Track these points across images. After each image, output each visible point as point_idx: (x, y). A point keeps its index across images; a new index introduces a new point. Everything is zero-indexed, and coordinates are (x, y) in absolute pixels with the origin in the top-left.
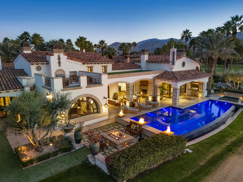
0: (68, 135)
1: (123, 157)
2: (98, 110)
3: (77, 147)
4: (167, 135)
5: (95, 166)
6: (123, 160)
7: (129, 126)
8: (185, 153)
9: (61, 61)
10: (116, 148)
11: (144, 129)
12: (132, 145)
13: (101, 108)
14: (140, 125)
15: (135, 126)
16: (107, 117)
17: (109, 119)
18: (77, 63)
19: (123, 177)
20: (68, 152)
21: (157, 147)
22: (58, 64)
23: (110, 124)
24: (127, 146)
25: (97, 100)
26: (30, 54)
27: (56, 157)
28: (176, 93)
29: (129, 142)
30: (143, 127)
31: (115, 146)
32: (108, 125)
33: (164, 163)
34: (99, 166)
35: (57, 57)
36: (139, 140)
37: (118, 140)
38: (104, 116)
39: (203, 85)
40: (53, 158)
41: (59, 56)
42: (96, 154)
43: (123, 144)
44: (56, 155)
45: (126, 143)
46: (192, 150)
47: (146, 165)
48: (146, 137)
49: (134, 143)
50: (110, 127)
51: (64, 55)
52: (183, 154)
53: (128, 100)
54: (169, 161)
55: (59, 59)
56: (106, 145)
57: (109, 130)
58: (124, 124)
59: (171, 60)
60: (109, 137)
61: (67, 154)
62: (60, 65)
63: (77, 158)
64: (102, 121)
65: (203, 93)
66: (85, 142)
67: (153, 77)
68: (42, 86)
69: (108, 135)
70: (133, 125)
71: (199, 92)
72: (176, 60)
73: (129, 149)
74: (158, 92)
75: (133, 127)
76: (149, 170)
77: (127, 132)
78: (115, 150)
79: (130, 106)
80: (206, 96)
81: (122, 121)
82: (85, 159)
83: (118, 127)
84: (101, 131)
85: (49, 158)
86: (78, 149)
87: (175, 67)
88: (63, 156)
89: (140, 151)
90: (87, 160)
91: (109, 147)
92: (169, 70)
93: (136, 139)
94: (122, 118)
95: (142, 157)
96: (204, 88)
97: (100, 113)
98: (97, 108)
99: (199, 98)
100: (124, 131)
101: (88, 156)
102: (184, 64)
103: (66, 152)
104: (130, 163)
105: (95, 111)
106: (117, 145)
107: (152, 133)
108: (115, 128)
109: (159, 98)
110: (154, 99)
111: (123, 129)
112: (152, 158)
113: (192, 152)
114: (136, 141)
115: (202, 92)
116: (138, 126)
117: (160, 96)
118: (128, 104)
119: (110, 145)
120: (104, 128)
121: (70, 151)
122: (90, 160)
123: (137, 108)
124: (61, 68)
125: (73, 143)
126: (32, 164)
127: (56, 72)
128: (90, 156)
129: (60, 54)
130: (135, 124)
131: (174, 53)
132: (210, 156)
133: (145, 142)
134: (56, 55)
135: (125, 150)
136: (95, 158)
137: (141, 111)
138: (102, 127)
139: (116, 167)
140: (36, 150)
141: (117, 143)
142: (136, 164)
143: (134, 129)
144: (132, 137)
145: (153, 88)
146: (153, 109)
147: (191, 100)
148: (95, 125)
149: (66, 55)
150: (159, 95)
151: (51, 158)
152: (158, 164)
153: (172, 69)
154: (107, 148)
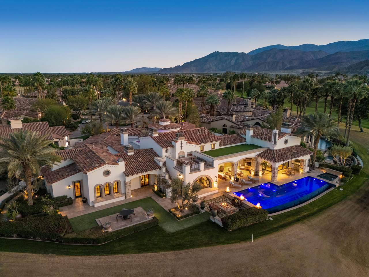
0: (195, 203)
1: (230, 219)
2: (210, 185)
3: (203, 211)
4: (257, 208)
5: (214, 223)
6: (230, 220)
7: (233, 200)
8: (267, 220)
9: (183, 145)
10: (225, 214)
11: (243, 203)
12: (235, 212)
13: (213, 184)
14: (241, 201)
15: (238, 200)
16: (217, 191)
17: (218, 193)
18: (193, 145)
19: (230, 228)
20: (198, 214)
21: (249, 215)
22: (180, 148)
23: (220, 197)
24: (232, 213)
25: (210, 179)
26: (157, 136)
27: (192, 216)
28: (275, 171)
29: (233, 211)
30: (243, 202)
31: (225, 213)
32: (218, 197)
33: (253, 224)
34: (217, 223)
35: (180, 143)
36: (240, 210)
37: (227, 209)
38: (215, 190)
39: (303, 162)
40: (191, 216)
41: (181, 142)
42: (215, 216)
43: (229, 212)
44: (192, 215)
45: (231, 211)
46: (273, 218)
47: (242, 223)
48: (244, 209)
49: (236, 212)
50: (220, 199)
51: (185, 140)
52: (265, 220)
53: (233, 176)
54: (256, 224)
55: (181, 144)
56: (219, 212)
57: (220, 202)
58: (230, 198)
59: (273, 139)
60: (220, 207)
61: (198, 215)
62: (181, 148)
63: (204, 218)
64: (213, 194)
65: (304, 169)
66: (206, 209)
67: (256, 155)
68: (174, 168)
69: (220, 205)
70: (236, 200)
71: (300, 168)
72: (278, 140)
73: (233, 215)
74: (260, 167)
75: (236, 201)
76: (244, 227)
77: (232, 204)
78: (225, 215)
79: (234, 180)
80: (307, 172)
81: (229, 196)
82: (209, 218)
83: (225, 200)
84: (214, 202)
85: (189, 216)
86: (203, 213)
87: (276, 146)
88: (195, 216)
89: (239, 216)
90: (210, 219)
91: (221, 213)
92: (271, 148)
93: (238, 209)
94: (228, 194)
95: (240, 220)
96: (304, 164)
97: (211, 188)
98: (210, 184)
99: (300, 173)
100: (230, 203)
101: (210, 217)
102: (286, 142)
103: (197, 214)
104: (233, 222)
105: (208, 186)
106: (226, 212)
107: (248, 206)
108: (223, 200)
109: (260, 173)
110: (257, 174)
111: (229, 201)
112: (245, 221)
113: (272, 219)
114: (238, 211)
115: (302, 168)
116: (239, 201)
117: (262, 171)
118: (233, 179)
119: (222, 212)
120: (216, 200)
121: (198, 213)
122: (211, 219)
123: (240, 184)
124: (182, 150)
125: (199, 209)
126: (182, 219)
127: (179, 153)
128: (211, 217)
129: (182, 140)
130: (238, 199)
131: (275, 134)
132: (283, 223)
133: (243, 212)
134: (179, 141)
135: (231, 215)
136: (214, 218)
137: (244, 186)
138: (214, 198)
139: (227, 223)
140: (180, 211)
141: (226, 211)
142: (237, 222)
143: (236, 203)
144: (235, 208)
145: (256, 164)
146: (254, 185)
147: (291, 176)
148: (210, 196)
149: (186, 140)
150: (260, 171)
151: (190, 217)
152: (250, 224)
153: (274, 147)
154: (220, 214)
